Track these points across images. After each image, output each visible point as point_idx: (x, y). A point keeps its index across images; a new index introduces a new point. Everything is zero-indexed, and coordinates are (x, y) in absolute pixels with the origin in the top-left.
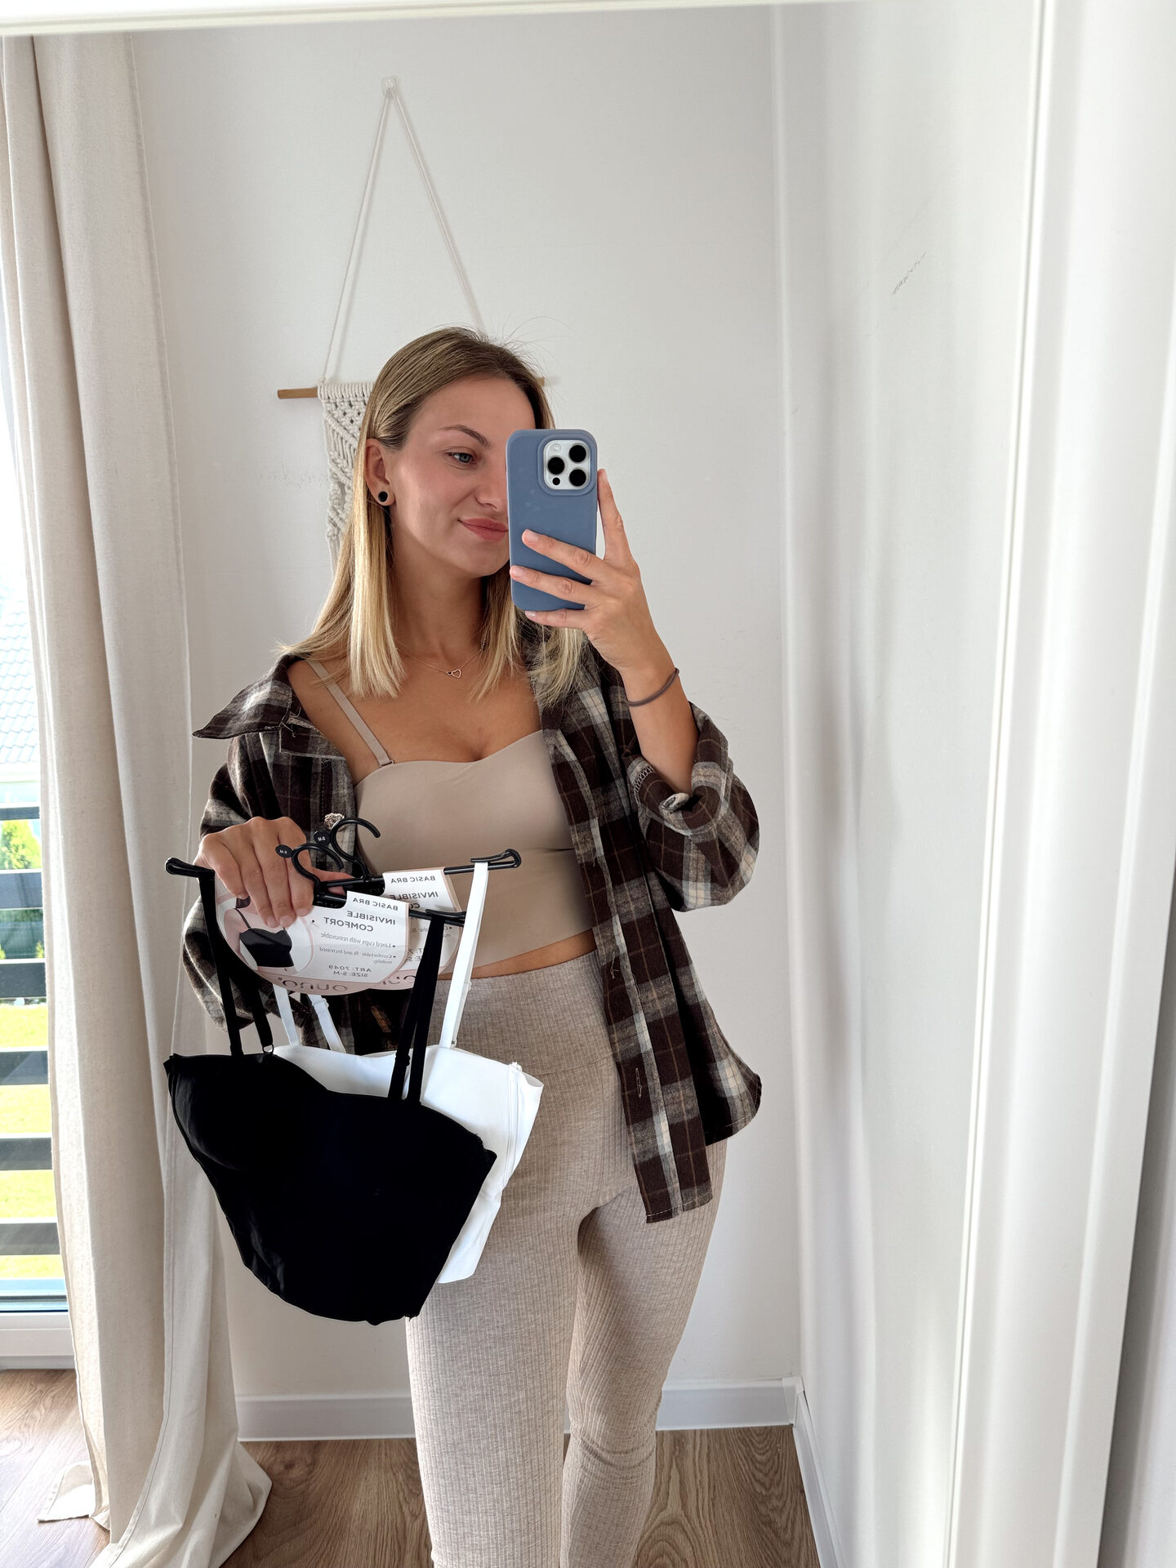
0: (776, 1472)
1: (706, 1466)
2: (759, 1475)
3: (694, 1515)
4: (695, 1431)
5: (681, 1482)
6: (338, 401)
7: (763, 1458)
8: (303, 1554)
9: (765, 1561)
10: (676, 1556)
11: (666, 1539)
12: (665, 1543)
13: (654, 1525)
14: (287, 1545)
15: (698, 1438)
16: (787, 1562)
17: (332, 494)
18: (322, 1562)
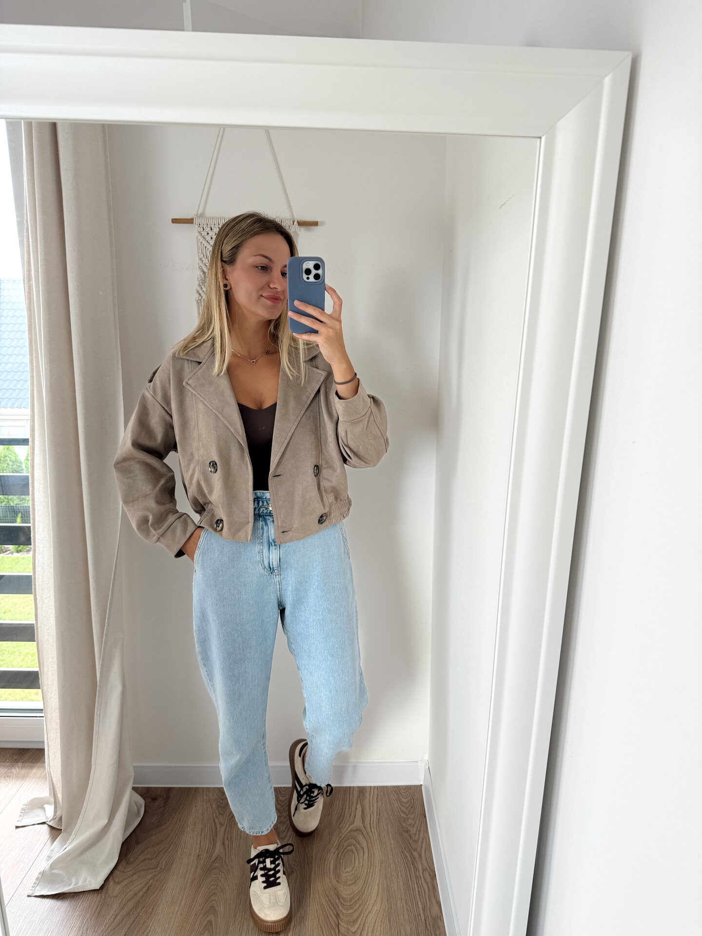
0: (412, 807)
1: (376, 804)
3: (369, 828)
4: (371, 787)
5: (362, 811)
6: (205, 227)
7: (406, 800)
8: (163, 841)
9: (404, 849)
10: (358, 846)
11: (354, 838)
12: (353, 840)
13: (347, 832)
14: (154, 837)
15: (372, 790)
16: (415, 850)
17: (199, 277)
18: (172, 846)
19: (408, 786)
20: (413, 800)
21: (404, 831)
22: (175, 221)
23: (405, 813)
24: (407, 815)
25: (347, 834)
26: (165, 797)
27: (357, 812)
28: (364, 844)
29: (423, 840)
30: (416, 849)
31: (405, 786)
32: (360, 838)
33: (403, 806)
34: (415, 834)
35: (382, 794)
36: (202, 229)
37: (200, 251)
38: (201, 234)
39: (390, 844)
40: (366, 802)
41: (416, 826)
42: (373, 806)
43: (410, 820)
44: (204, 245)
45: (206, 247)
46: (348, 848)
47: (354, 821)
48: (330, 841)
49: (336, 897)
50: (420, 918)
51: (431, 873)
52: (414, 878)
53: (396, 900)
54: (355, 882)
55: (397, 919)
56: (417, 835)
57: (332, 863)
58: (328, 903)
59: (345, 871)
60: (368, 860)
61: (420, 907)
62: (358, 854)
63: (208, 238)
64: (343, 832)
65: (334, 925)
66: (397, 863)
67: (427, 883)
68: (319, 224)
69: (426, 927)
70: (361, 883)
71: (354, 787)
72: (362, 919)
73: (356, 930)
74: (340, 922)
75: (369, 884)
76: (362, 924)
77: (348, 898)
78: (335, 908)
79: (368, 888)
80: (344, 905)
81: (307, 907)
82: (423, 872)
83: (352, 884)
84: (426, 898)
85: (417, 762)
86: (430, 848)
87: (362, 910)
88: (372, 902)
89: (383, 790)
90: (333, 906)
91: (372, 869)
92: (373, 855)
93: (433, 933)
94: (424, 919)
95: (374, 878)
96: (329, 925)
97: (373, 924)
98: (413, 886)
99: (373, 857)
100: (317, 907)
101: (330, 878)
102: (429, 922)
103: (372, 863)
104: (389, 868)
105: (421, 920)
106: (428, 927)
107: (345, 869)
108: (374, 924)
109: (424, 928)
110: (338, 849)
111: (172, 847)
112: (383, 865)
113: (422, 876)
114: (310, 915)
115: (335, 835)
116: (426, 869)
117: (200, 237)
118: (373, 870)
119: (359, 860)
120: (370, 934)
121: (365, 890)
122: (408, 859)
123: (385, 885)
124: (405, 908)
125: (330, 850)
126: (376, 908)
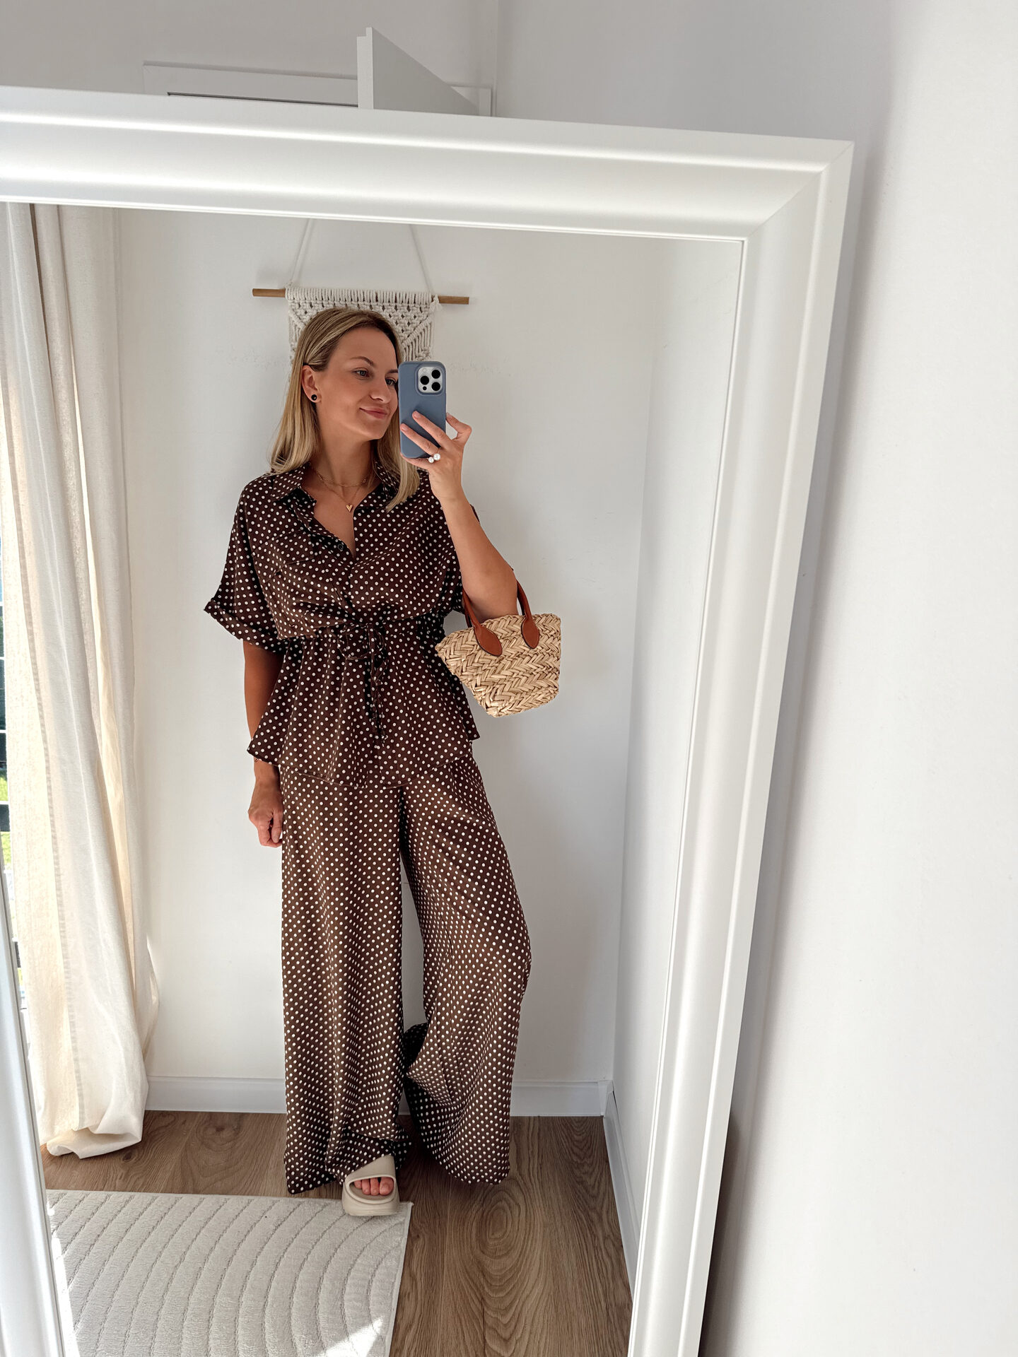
0: (589, 1148)
1: (536, 1142)
2: (576, 1150)
3: (527, 1176)
4: (530, 1118)
5: (518, 1152)
6: (301, 303)
7: (581, 1138)
9: (578, 1209)
10: (512, 1201)
11: (505, 1190)
12: (504, 1192)
14: (220, 1182)
15: (532, 1120)
16: (593, 1208)
19: (583, 1117)
20: (589, 1137)
21: (578, 1183)
22: (257, 292)
23: (578, 1156)
24: (580, 1158)
26: (236, 1126)
28: (521, 1199)
29: (605, 1194)
30: (595, 1208)
31: (578, 1117)
32: (515, 1191)
33: (577, 1147)
34: (593, 1187)
35: (546, 1128)
36: (297, 306)
38: (296, 313)
39: (558, 1200)
40: (524, 1139)
41: (594, 1176)
42: (533, 1145)
43: (586, 1168)
46: (499, 1204)
48: (471, 1193)
49: (481, 1274)
50: (599, 1305)
51: (616, 1243)
52: (591, 1249)
53: (566, 1281)
54: (508, 1253)
55: (567, 1307)
56: (596, 1189)
57: (474, 1224)
58: (469, 1283)
59: (493, 1237)
60: (526, 1221)
62: (511, 1212)
65: (476, 1313)
66: (567, 1227)
67: (610, 1257)
68: (470, 300)
69: (608, 1319)
70: (515, 1254)
72: (517, 1306)
73: (509, 1322)
74: (486, 1309)
75: (528, 1257)
76: (517, 1312)
77: (497, 1275)
78: (478, 1290)
79: (526, 1262)
80: (491, 1285)
81: (439, 1289)
82: (604, 1240)
83: (503, 1255)
84: (608, 1280)
85: (597, 1082)
86: (615, 1207)
87: (518, 1292)
88: (531, 1282)
89: (547, 1124)
90: (476, 1285)
91: (531, 1235)
92: (532, 1214)
93: (617, 1326)
94: (605, 1307)
95: (535, 1248)
96: (470, 1315)
97: (533, 1314)
98: (590, 1260)
99: (533, 1219)
100: (453, 1288)
101: (471, 1247)
102: (612, 1312)
103: (532, 1226)
104: (556, 1234)
105: (602, 1308)
106: (612, 1320)
107: (493, 1234)
108: (535, 1314)
109: (606, 1321)
110: (483, 1205)
112: (548, 1230)
113: (602, 1247)
114: (443, 1299)
116: (609, 1235)
117: (294, 318)
118: (533, 1237)
119: (513, 1222)
120: (528, 1328)
121: (521, 1265)
122: (583, 1222)
123: (550, 1259)
124: (578, 1290)
125: (471, 1206)
126: (537, 1291)
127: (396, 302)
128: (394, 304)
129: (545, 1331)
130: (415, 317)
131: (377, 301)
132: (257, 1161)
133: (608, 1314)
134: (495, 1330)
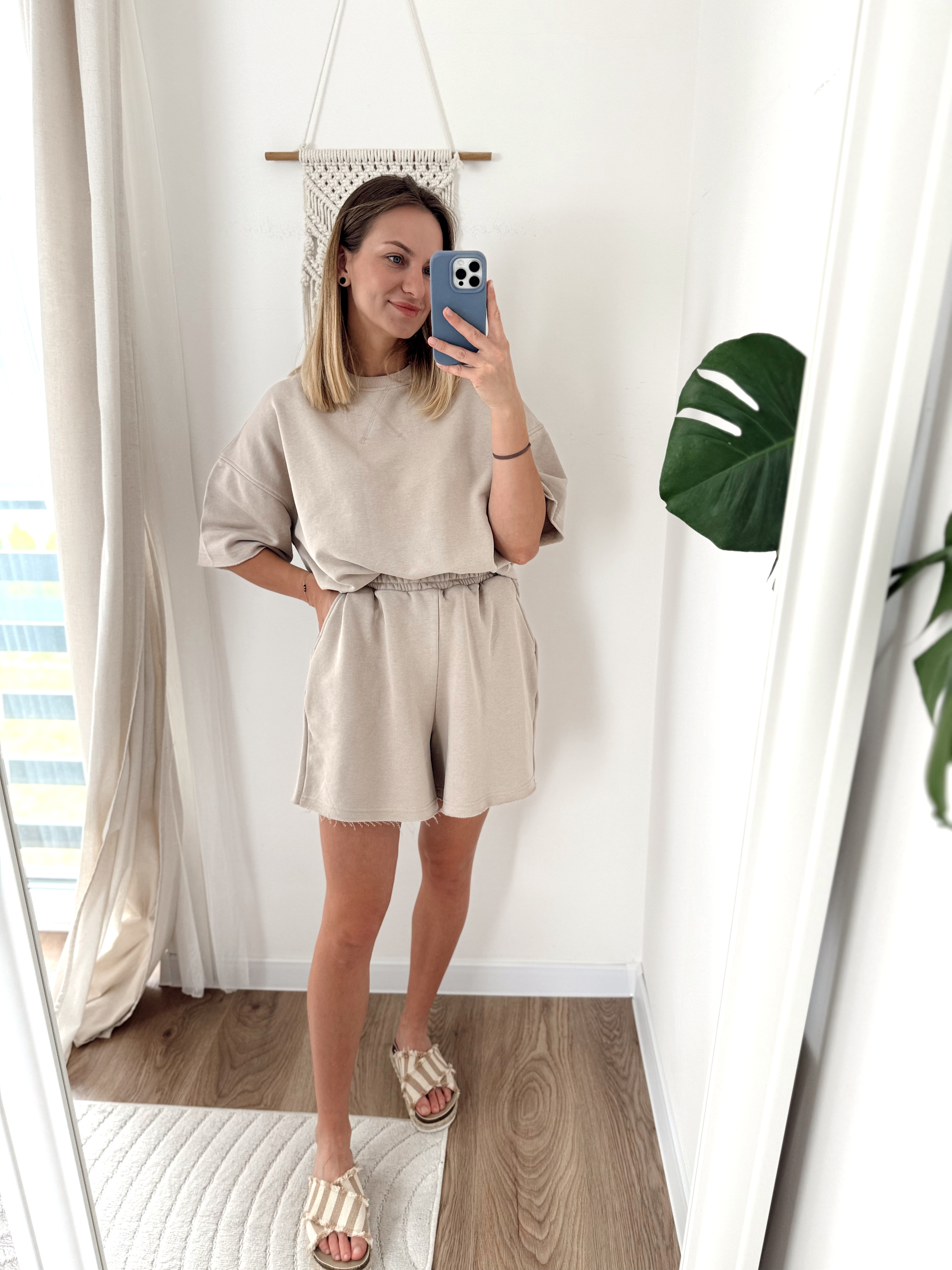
0: (619, 1029)
1: (566, 1022)
2: (605, 1031)
3: (557, 1056)
4: (559, 999)
5: (548, 1033)
6: (316, 164)
7: (609, 1019)
8: (268, 1066)
9: (608, 1089)
10: (543, 1082)
11: (536, 1070)
12: (535, 1073)
13: (526, 1061)
14: (256, 1060)
15: (561, 1002)
16: (625, 1090)
17: (307, 245)
18: (282, 1072)
19: (612, 998)
20: (619, 1020)
21: (609, 1064)
22: (270, 156)
23: (608, 1037)
24: (612, 1040)
25: (526, 1065)
26: (270, 1005)
27: (540, 1034)
28: (551, 1080)
29: (635, 1076)
31: (607, 998)
32: (546, 1071)
33: (606, 1027)
34: (624, 1068)
35: (575, 1009)
36: (311, 169)
37: (309, 204)
38: (310, 177)
39: (589, 1081)
40: (553, 1020)
41: (625, 1057)
42: (563, 1026)
43: (616, 1049)
44: (314, 194)
45: (317, 198)
46: (530, 1084)
47: (536, 1047)
48: (502, 1073)
49: (513, 1154)
50: (633, 1189)
51: (648, 1125)
52: (623, 1130)
53: (599, 1163)
54: (539, 1134)
55: (601, 1190)
56: (627, 1070)
57: (506, 1104)
58: (501, 1163)
59: (525, 1117)
60: (558, 1103)
61: (634, 1172)
62: (542, 1093)
63: (321, 182)
64: (521, 1061)
65: (510, 1194)
66: (599, 1108)
67: (643, 1141)
68: (492, 156)
69: (643, 1203)
70: (547, 1135)
71: (534, 998)
72: (550, 1188)
73: (543, 1204)
74: (519, 1190)
75: (560, 1138)
76: (550, 1194)
77: (529, 1156)
78: (511, 1170)
79: (559, 1142)
80: (524, 1166)
81: (472, 1168)
82: (636, 1122)
83: (535, 1136)
84: (641, 1162)
85: (625, 965)
86: (646, 1088)
87: (550, 1175)
88: (564, 1163)
89: (576, 1004)
90: (509, 1167)
91: (563, 1116)
92: (563, 1095)
93: (652, 1210)
94: (639, 1190)
95: (567, 1129)
96: (504, 1196)
97: (566, 1196)
98: (623, 1141)
99: (564, 1099)
100: (486, 1169)
101: (503, 1127)
102: (646, 1196)
103: (564, 1107)
104: (588, 1115)
105: (635, 1192)
106: (646, 1202)
108: (568, 1196)
109: (640, 1205)
110: (513, 1085)
111: (280, 1076)
112: (579, 1111)
113: (635, 1129)
114: (476, 1179)
115: (509, 1064)
116: (641, 1118)
117: (308, 182)
118: (565, 1118)
119: (544, 1103)
120: (562, 1210)
121: (553, 1147)
122: (614, 1103)
123: (583, 1141)
124: (612, 1172)
125: (503, 1086)
126: (570, 1173)
127: (414, 161)
128: (413, 164)
129: (579, 1214)
130: (434, 176)
131: (394, 160)
132: (291, 1039)
133: (642, 1198)
134: (528, 1211)
